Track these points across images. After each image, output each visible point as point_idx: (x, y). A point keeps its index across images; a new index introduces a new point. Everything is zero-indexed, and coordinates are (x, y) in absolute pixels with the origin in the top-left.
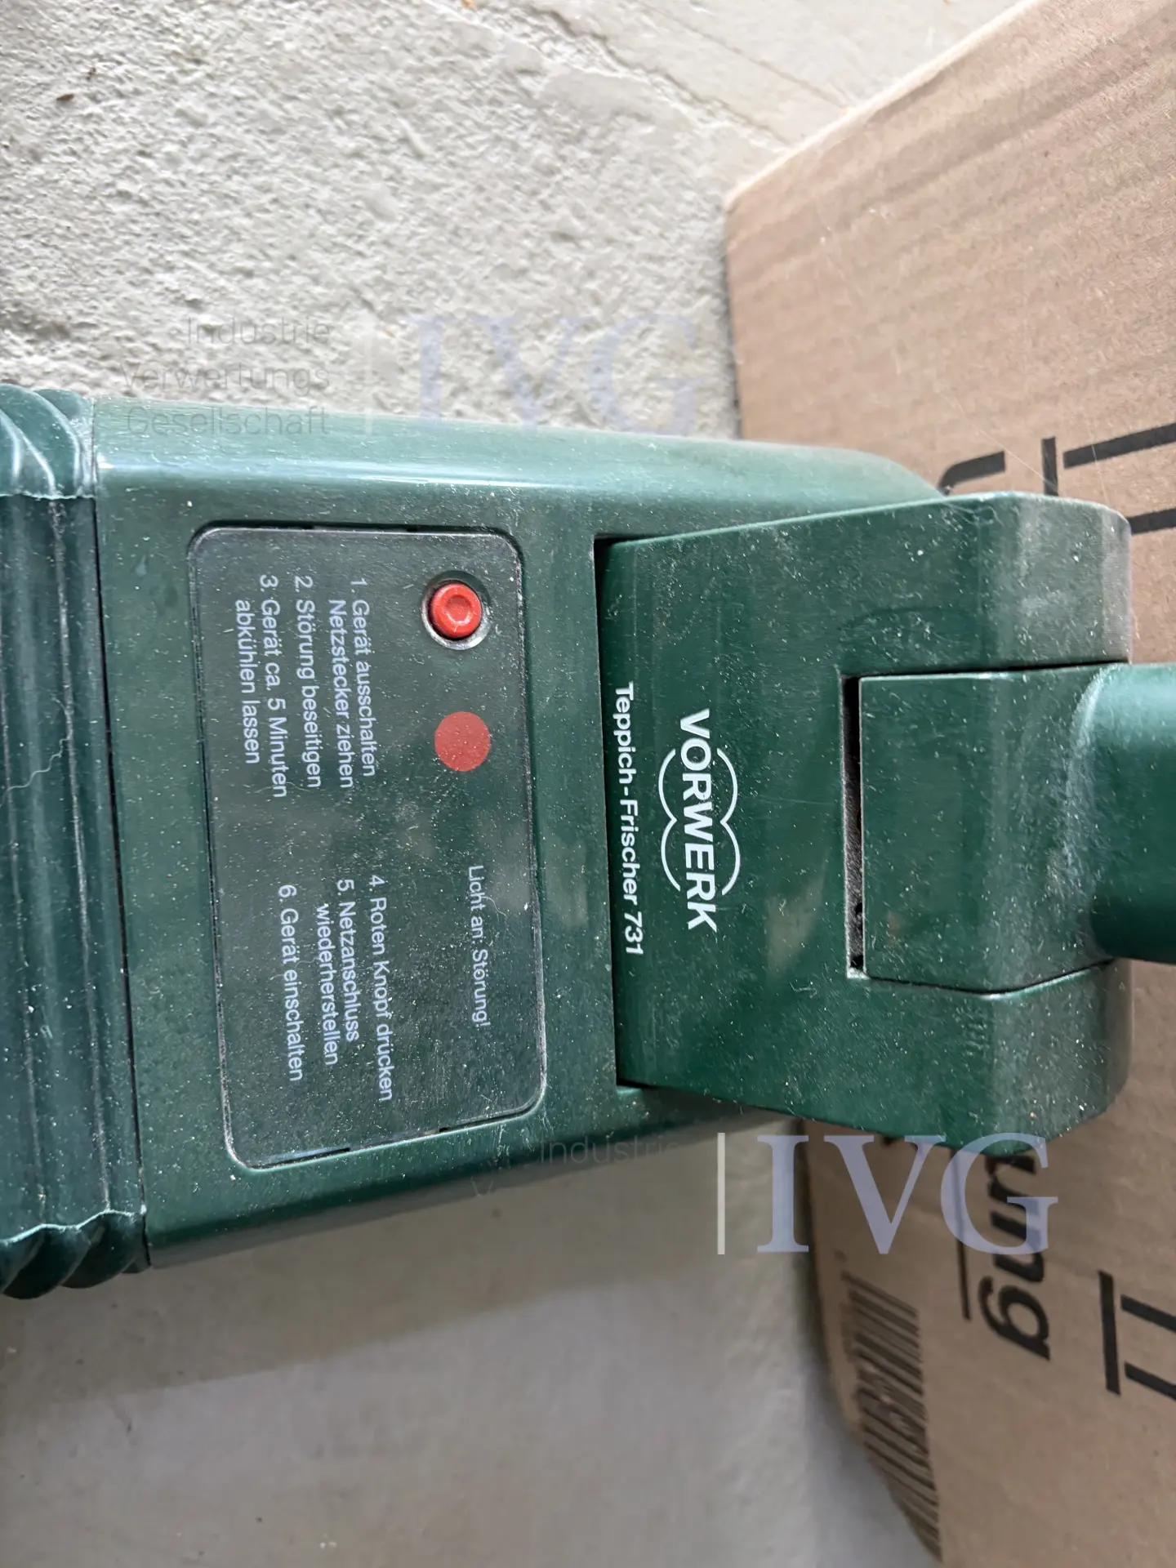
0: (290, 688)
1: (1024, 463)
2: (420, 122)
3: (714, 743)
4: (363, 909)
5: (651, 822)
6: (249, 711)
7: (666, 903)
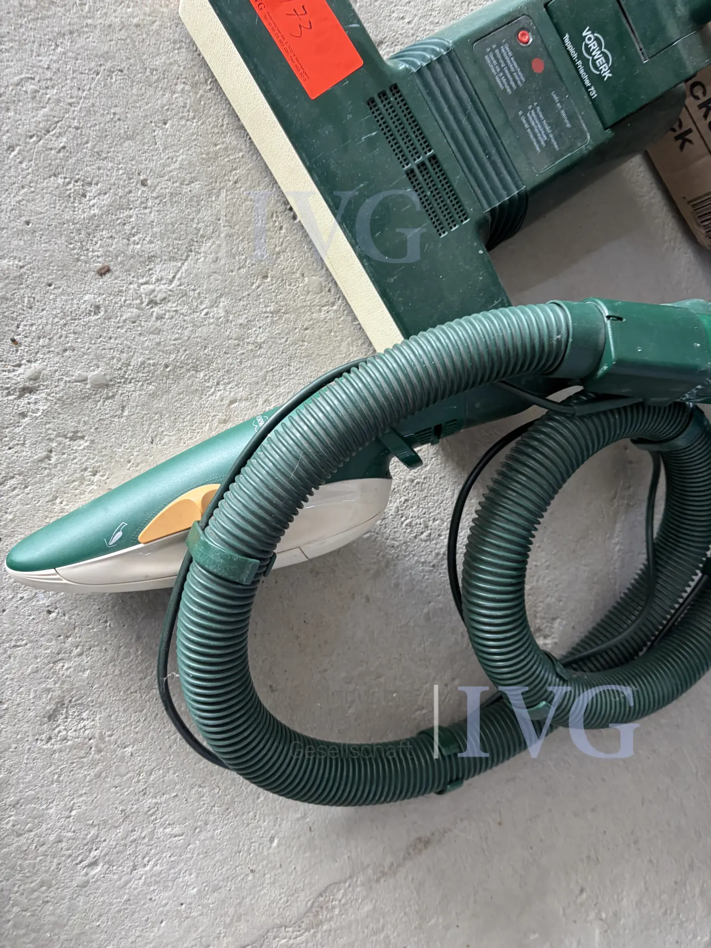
0: (502, 70)
3: (593, 33)
4: (536, 111)
5: (585, 62)
6: (497, 78)
7: (597, 79)
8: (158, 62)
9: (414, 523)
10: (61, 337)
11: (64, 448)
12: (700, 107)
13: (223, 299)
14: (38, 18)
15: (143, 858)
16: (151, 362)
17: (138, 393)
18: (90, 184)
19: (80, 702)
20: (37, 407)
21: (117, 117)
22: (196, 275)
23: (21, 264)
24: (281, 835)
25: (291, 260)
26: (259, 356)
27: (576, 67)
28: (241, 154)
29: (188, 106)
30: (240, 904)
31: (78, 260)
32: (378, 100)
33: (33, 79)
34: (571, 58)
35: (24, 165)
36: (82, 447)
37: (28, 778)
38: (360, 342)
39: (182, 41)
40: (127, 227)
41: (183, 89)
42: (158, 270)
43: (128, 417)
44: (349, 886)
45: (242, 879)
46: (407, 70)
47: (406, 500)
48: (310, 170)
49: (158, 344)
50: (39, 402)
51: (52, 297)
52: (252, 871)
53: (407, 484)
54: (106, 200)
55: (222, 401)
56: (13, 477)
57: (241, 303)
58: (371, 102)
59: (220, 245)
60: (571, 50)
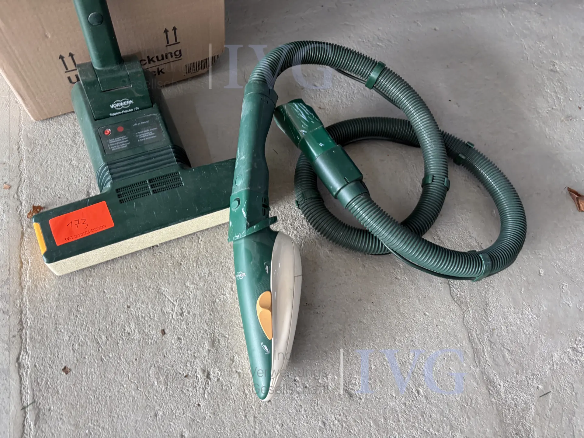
0: (120, 145)
1: (68, 74)
2: (43, 162)
3: (113, 104)
4: (139, 134)
5: (124, 109)
6: (122, 147)
8: (77, 289)
9: (301, 223)
10: (188, 357)
11: (236, 366)
12: (149, 63)
13: (187, 284)
14: (47, 337)
15: (420, 370)
16: (207, 320)
17: (219, 329)
18: (124, 330)
19: (347, 383)
20: (216, 373)
21: (98, 312)
22: (174, 293)
23: (153, 366)
24: (424, 310)
25: (176, 251)
26: (215, 274)
27: (124, 113)
28: (124, 263)
29: (99, 281)
30: (449, 334)
31: (156, 342)
32: (121, 199)
33: (73, 344)
34: (120, 115)
35: (111, 356)
36: (238, 358)
37: (375, 411)
38: (218, 229)
39: (70, 277)
40: (146, 318)
41: (92, 281)
42: (168, 309)
43: (229, 335)
44: (453, 286)
45: (439, 331)
46: (111, 184)
47: (291, 225)
48: (143, 233)
49: (200, 316)
50: (214, 372)
51: (170, 356)
52: (437, 326)
53: (284, 223)
54: (132, 325)
55: (230, 294)
56: (244, 390)
57: (190, 277)
58: (121, 201)
59: (163, 281)
60: (117, 113)
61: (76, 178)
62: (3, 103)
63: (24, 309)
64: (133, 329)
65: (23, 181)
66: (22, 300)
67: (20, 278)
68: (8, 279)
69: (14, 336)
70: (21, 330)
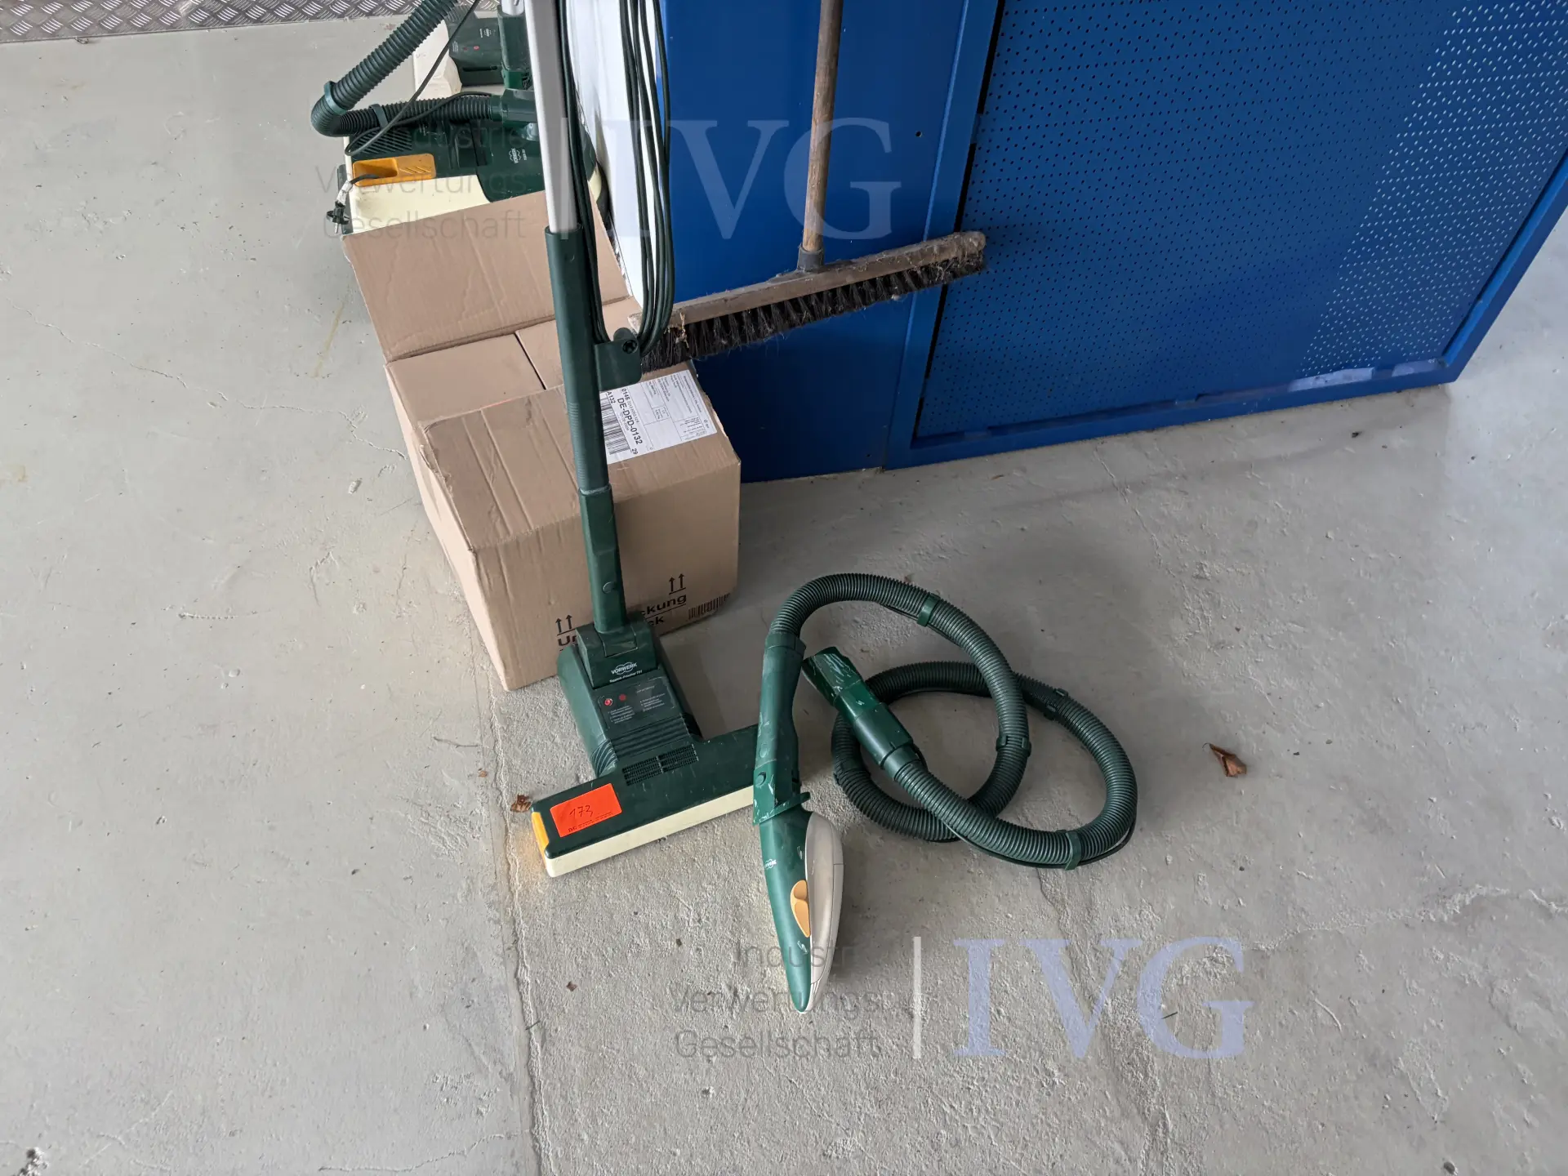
0: (623, 716)
2: (521, 741)
5: (626, 674)
6: (625, 719)
7: (635, 670)
9: (843, 805)
10: (710, 971)
12: (649, 613)
13: (703, 885)
14: (546, 949)
16: (731, 928)
17: (746, 938)
18: (633, 941)
21: (600, 920)
22: (688, 896)
24: (1006, 911)
25: (688, 846)
27: (625, 678)
28: (626, 861)
29: (598, 883)
31: (671, 954)
32: (628, 780)
33: (576, 958)
34: (621, 680)
35: (619, 970)
37: (943, 1034)
38: (739, 814)
40: (658, 927)
41: (590, 884)
42: (682, 915)
44: (1043, 878)
45: (1026, 937)
46: (616, 763)
47: (830, 806)
48: (654, 820)
49: (722, 922)
51: (689, 971)
52: (1023, 931)
54: (642, 934)
57: (707, 875)
58: (628, 783)
59: (674, 881)
60: (617, 679)
61: (562, 759)
62: (466, 671)
63: (516, 917)
64: (643, 940)
65: (500, 765)
66: (514, 908)
67: (509, 882)
68: (495, 884)
69: (509, 949)
70: (516, 942)
